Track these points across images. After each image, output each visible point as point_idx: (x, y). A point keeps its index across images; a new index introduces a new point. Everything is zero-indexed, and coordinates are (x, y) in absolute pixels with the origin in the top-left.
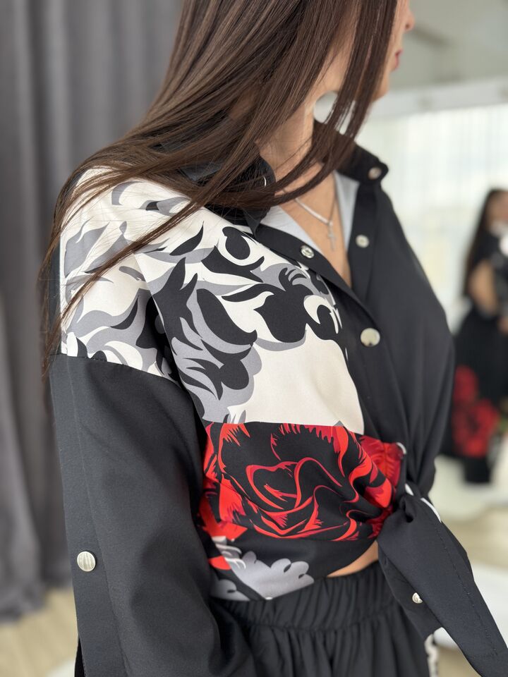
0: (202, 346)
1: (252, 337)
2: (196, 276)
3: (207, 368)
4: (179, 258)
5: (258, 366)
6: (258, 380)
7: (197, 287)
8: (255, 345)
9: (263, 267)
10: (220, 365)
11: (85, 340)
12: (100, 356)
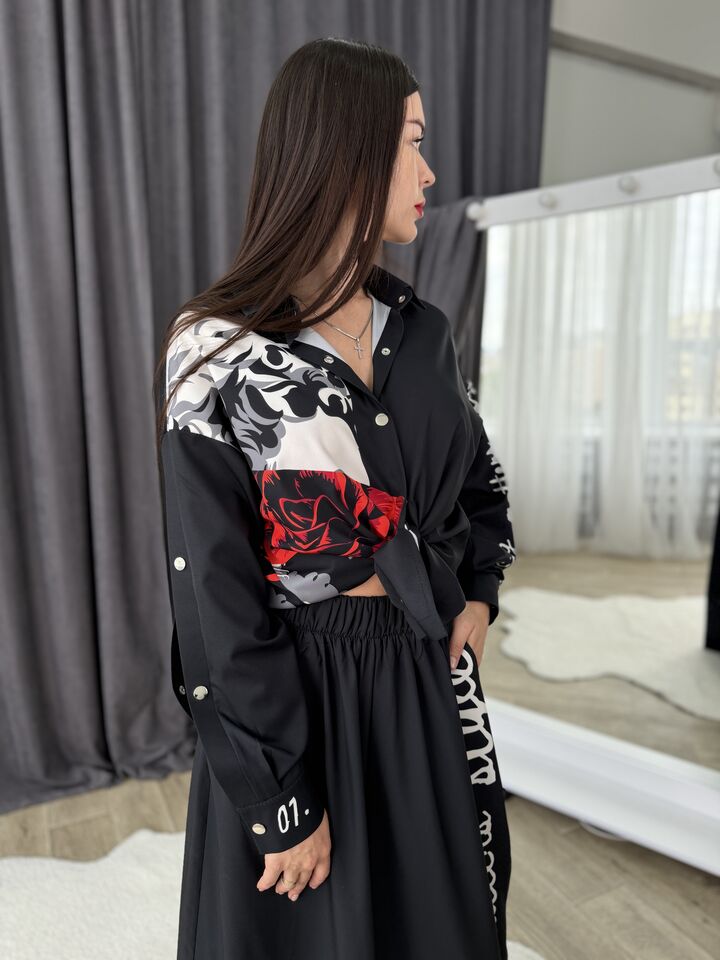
0: (248, 420)
1: (280, 414)
2: (245, 377)
3: (253, 435)
4: (235, 366)
5: (283, 433)
6: (284, 441)
7: (246, 384)
8: (282, 419)
9: (292, 370)
10: (260, 432)
11: (177, 419)
12: (186, 428)
